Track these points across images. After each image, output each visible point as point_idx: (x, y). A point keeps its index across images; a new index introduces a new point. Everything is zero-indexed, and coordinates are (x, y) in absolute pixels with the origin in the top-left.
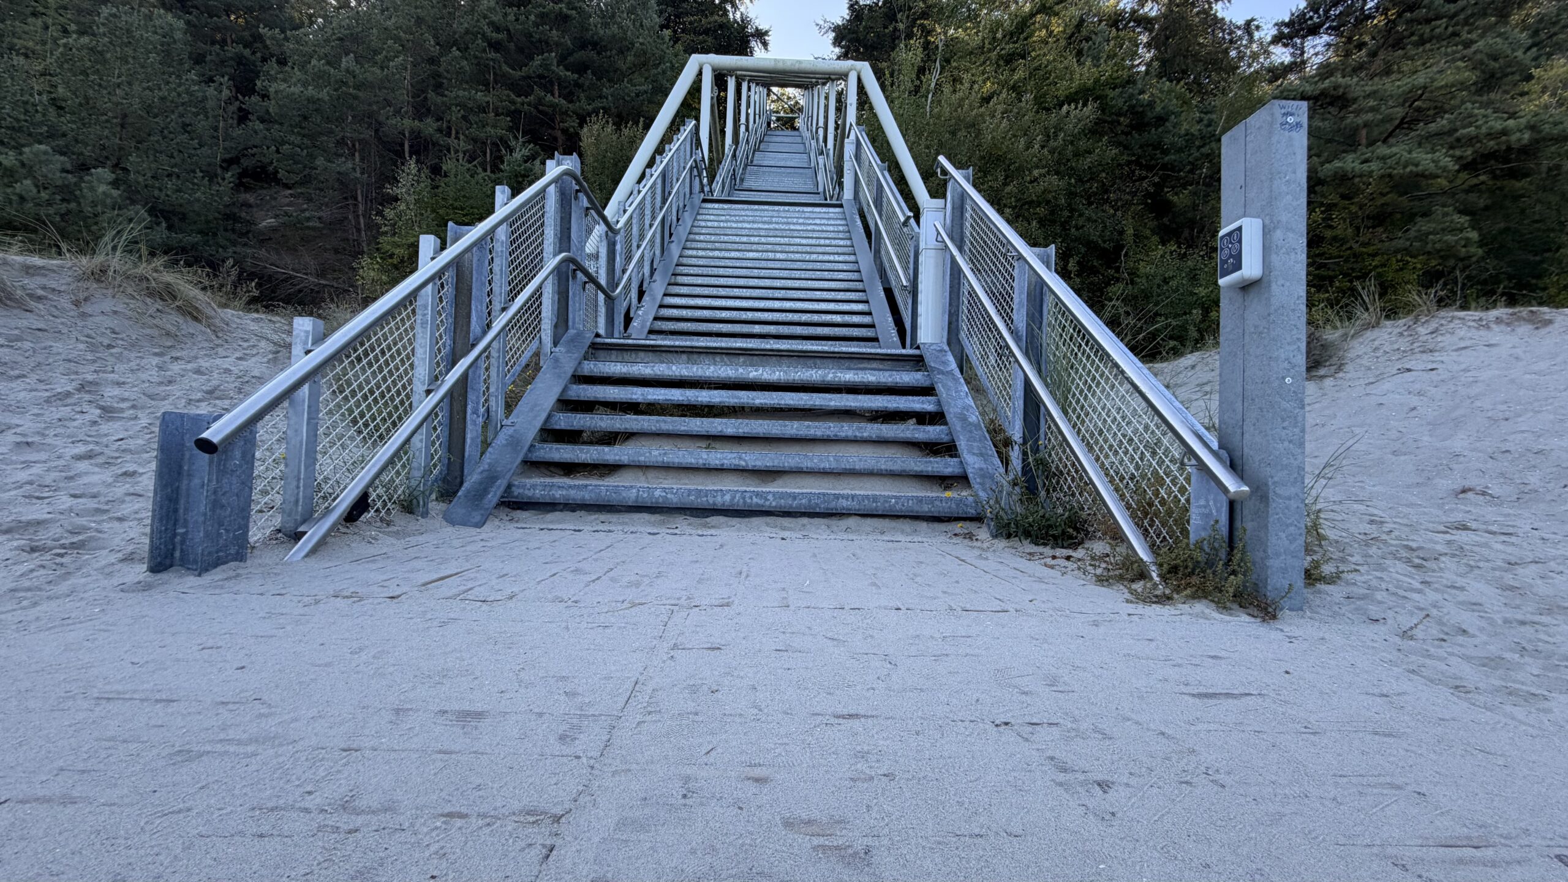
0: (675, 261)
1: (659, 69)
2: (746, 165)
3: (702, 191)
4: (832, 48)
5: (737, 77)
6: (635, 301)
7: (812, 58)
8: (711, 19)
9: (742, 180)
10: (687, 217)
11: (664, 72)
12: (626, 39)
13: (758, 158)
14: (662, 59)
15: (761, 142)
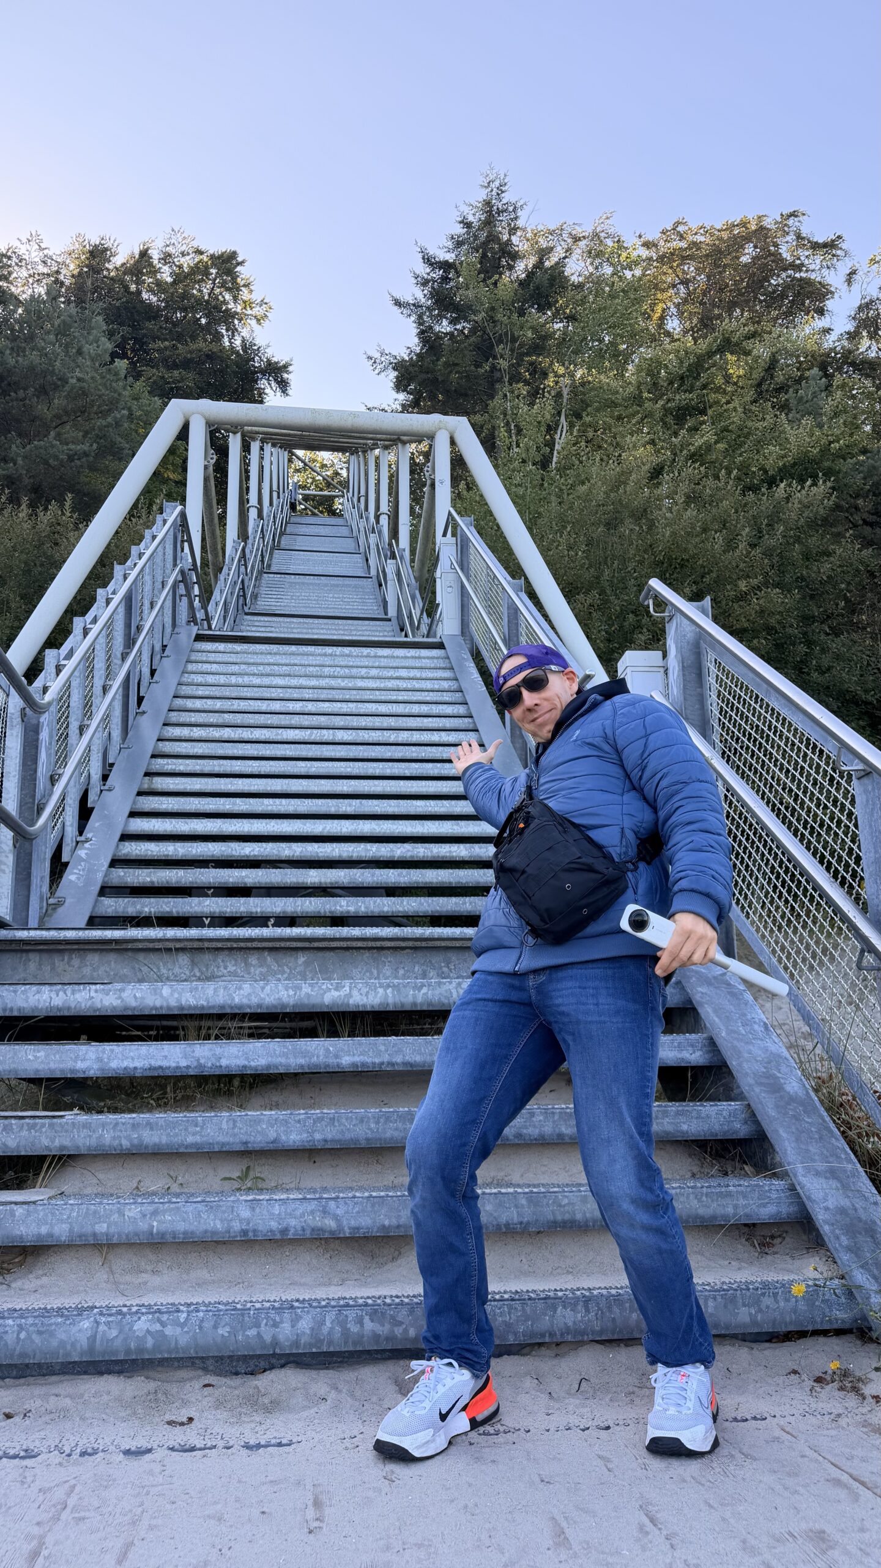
0: (150, 747)
1: (109, 419)
2: (261, 572)
3: (193, 620)
4: (394, 395)
5: (243, 436)
6: (71, 830)
7: (363, 409)
8: (193, 346)
9: (255, 596)
10: (167, 667)
11: (118, 424)
12: (53, 373)
13: (279, 560)
14: (113, 404)
15: (282, 534)
